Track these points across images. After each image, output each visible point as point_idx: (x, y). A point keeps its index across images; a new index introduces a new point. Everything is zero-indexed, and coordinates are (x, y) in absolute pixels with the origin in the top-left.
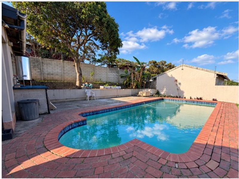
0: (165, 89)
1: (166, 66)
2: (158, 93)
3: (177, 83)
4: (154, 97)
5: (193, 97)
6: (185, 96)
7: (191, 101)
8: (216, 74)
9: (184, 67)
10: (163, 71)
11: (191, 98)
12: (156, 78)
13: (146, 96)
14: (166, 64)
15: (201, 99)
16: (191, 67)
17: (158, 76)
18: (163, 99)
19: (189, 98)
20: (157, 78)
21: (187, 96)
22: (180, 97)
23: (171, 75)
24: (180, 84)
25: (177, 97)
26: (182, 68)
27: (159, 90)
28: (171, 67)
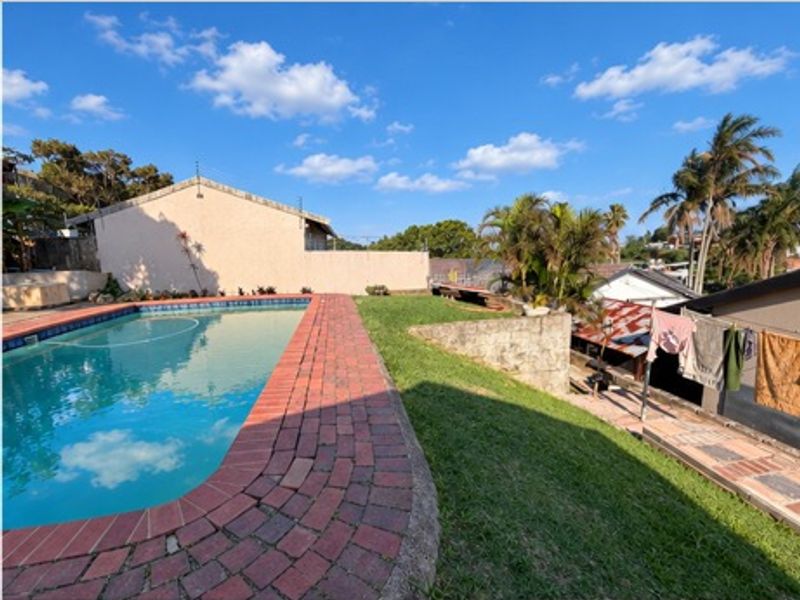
0: (143, 268)
1: (134, 175)
2: (113, 289)
3: (190, 245)
4: (95, 303)
5: (247, 291)
6: (221, 289)
7: (244, 302)
8: (303, 221)
9: (204, 190)
10: (124, 195)
11: (241, 293)
12: (92, 221)
13: (44, 308)
14: (132, 168)
15: (271, 291)
16: (229, 192)
17: (101, 215)
18: (137, 310)
19: (237, 294)
20: (97, 222)
21: (228, 286)
22: (205, 294)
23: (161, 214)
24: (199, 248)
25: (194, 295)
26: (197, 192)
27: (115, 276)
28: (156, 181)
